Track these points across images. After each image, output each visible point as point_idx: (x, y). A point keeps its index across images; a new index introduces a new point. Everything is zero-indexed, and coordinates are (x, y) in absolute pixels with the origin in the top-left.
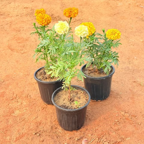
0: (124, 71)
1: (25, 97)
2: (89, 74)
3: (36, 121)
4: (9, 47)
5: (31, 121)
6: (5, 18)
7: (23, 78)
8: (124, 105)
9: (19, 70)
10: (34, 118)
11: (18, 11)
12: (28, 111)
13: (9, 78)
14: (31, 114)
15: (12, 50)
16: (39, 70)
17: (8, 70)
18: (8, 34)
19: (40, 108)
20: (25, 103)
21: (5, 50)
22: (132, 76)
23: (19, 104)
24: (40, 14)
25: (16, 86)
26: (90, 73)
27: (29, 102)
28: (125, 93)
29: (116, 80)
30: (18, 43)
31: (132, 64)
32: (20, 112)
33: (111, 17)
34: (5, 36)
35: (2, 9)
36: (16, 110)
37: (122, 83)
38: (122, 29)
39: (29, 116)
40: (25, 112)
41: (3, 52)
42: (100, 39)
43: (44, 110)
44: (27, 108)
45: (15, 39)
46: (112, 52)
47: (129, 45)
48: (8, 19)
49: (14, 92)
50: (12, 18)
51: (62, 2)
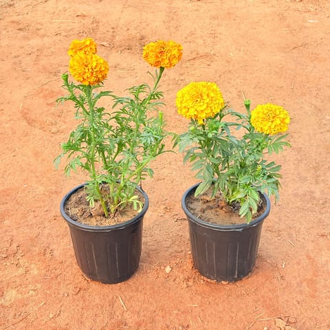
0: (299, 203)
1: (39, 254)
2: (204, 212)
3: (53, 325)
4: (25, 115)
5: (43, 323)
6: (28, 39)
7: (44, 201)
8: (287, 301)
9: (37, 177)
10: (51, 316)
11: (62, 23)
12: (39, 295)
13: (8, 198)
14: (45, 304)
15: (30, 122)
16: (76, 191)
17: (10, 174)
18: (28, 79)
19: (71, 287)
20: (35, 272)
21: (12, 122)
22: (320, 217)
23: (21, 271)
24: (81, 54)
25: (23, 221)
26: (206, 209)
27: (44, 269)
28: (296, 266)
29: (276, 227)
30: (48, 104)
31: (322, 185)
32: (20, 296)
33: (284, 55)
34: (20, 86)
35: (25, 15)
36: (10, 288)
37: (290, 235)
38: (308, 88)
39: (39, 308)
40: (32, 296)
41: (8, 125)
42: (236, 127)
43: (79, 295)
44: (39, 286)
45: (42, 95)
46: (266, 161)
47: (320, 131)
48: (35, 42)
49: (13, 236)
50: (46, 39)
51: (172, 6)
